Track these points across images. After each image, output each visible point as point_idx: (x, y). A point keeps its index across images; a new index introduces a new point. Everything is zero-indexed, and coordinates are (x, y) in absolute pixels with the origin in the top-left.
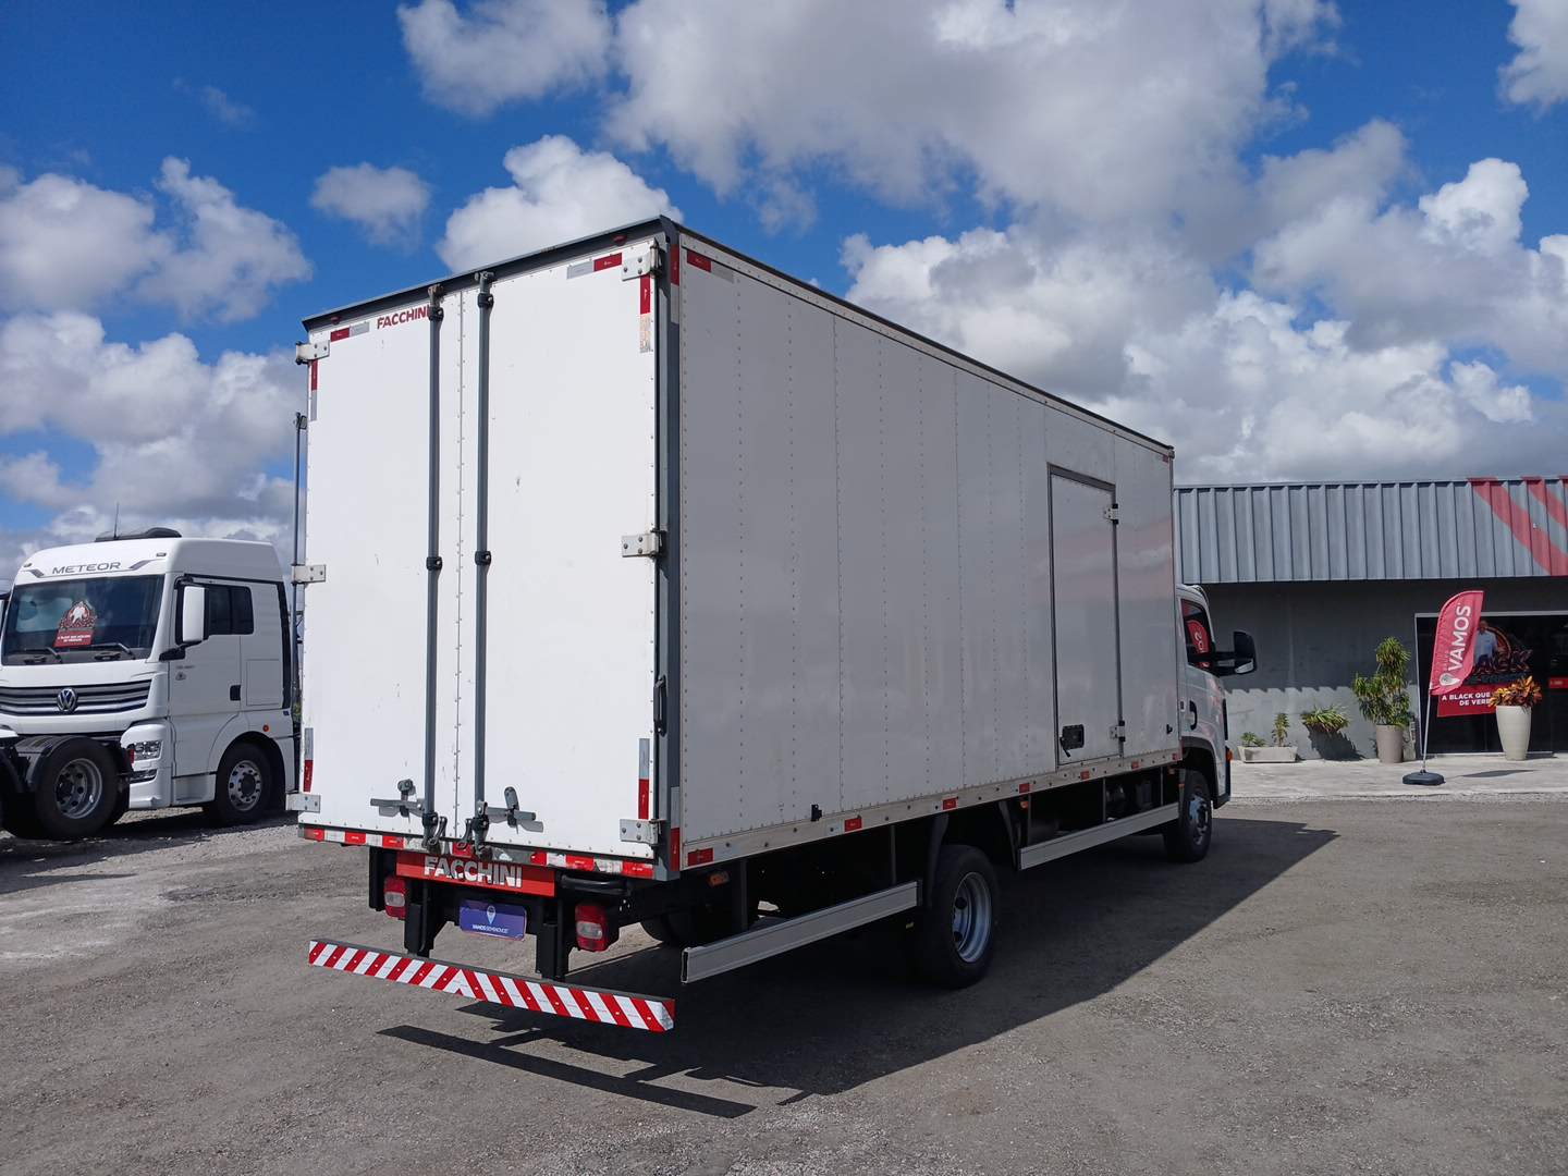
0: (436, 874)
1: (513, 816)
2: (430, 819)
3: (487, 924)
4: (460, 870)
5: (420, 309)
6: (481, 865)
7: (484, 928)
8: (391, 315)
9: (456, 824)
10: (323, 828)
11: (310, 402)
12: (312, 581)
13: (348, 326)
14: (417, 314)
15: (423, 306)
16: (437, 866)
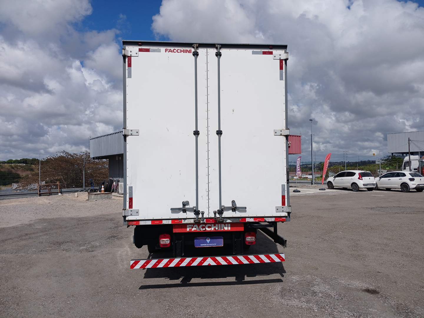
0: (193, 230)
1: (234, 209)
2: (197, 212)
4: (204, 227)
7: (205, 244)
8: (173, 49)
9: (209, 213)
10: (139, 220)
11: (127, 71)
12: (131, 135)
13: (149, 48)
14: (186, 51)
15: (188, 49)
16: (192, 227)
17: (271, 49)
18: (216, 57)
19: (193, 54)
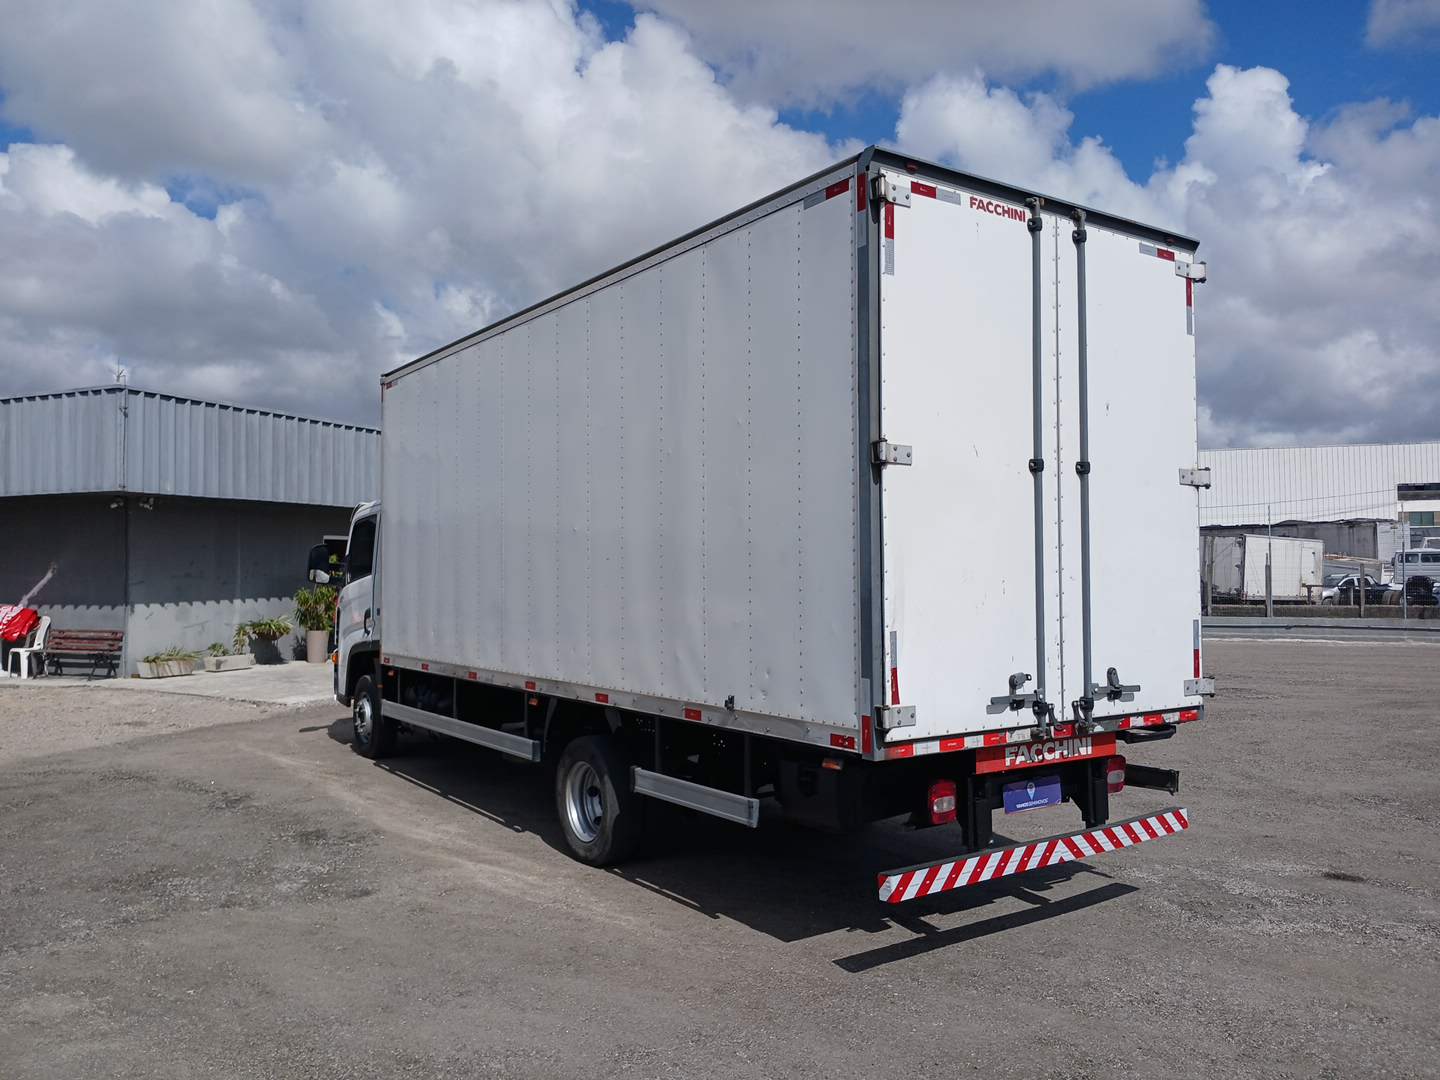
0: (1017, 762)
1: (1115, 692)
2: (1041, 708)
3: (1029, 800)
4: (1039, 752)
5: (1016, 211)
6: (1057, 743)
7: (1026, 804)
8: (986, 200)
9: (1063, 708)
10: (911, 742)
11: (883, 250)
12: (895, 462)
13: (933, 185)
14: (1013, 214)
15: (1019, 209)
16: (1017, 755)
17: (1169, 244)
18: (1074, 246)
19: (1029, 225)
